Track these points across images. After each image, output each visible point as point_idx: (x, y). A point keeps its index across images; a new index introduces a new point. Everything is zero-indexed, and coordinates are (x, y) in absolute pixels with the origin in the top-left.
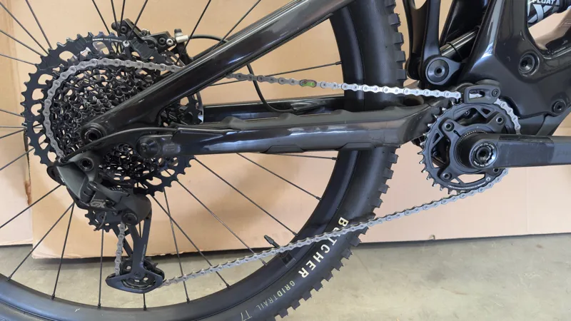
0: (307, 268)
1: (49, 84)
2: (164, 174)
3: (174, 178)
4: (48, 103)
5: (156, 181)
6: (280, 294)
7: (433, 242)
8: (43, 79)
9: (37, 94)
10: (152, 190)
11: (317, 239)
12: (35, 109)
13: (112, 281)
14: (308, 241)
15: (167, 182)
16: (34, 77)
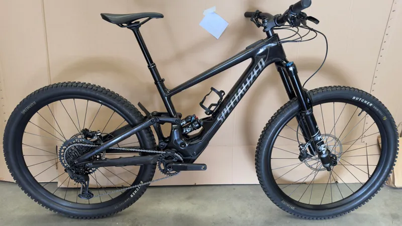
0: (133, 195)
1: (65, 149)
2: (93, 169)
3: (95, 170)
4: (65, 153)
5: (91, 171)
6: (125, 201)
7: (195, 186)
8: (64, 147)
9: (63, 151)
10: (90, 173)
11: (136, 186)
12: (62, 154)
13: (79, 196)
14: (133, 187)
15: (94, 171)
16: (62, 147)
